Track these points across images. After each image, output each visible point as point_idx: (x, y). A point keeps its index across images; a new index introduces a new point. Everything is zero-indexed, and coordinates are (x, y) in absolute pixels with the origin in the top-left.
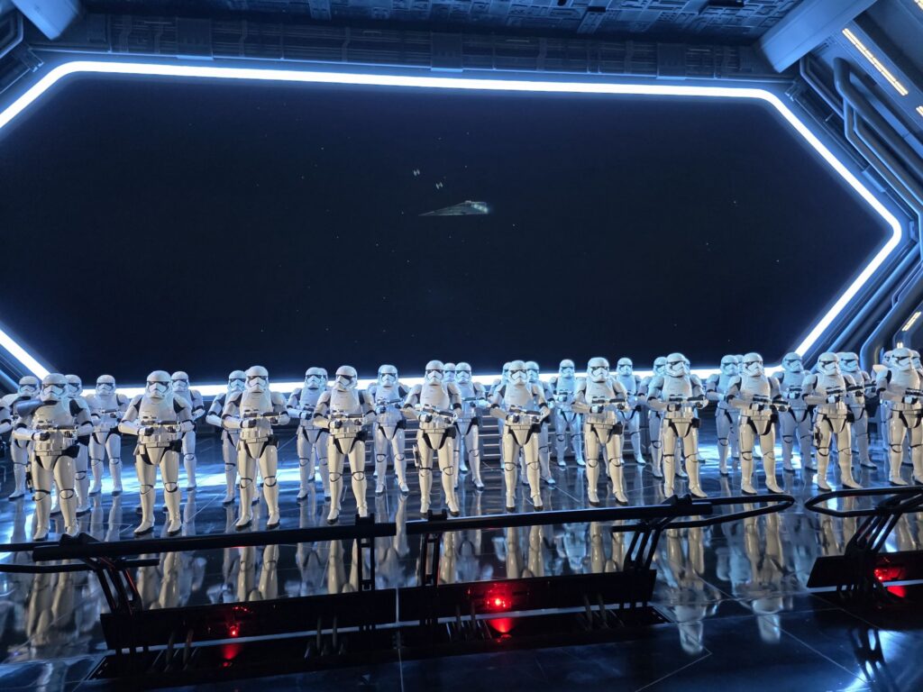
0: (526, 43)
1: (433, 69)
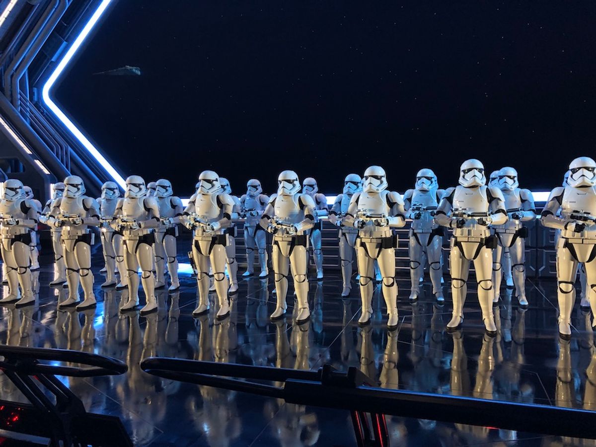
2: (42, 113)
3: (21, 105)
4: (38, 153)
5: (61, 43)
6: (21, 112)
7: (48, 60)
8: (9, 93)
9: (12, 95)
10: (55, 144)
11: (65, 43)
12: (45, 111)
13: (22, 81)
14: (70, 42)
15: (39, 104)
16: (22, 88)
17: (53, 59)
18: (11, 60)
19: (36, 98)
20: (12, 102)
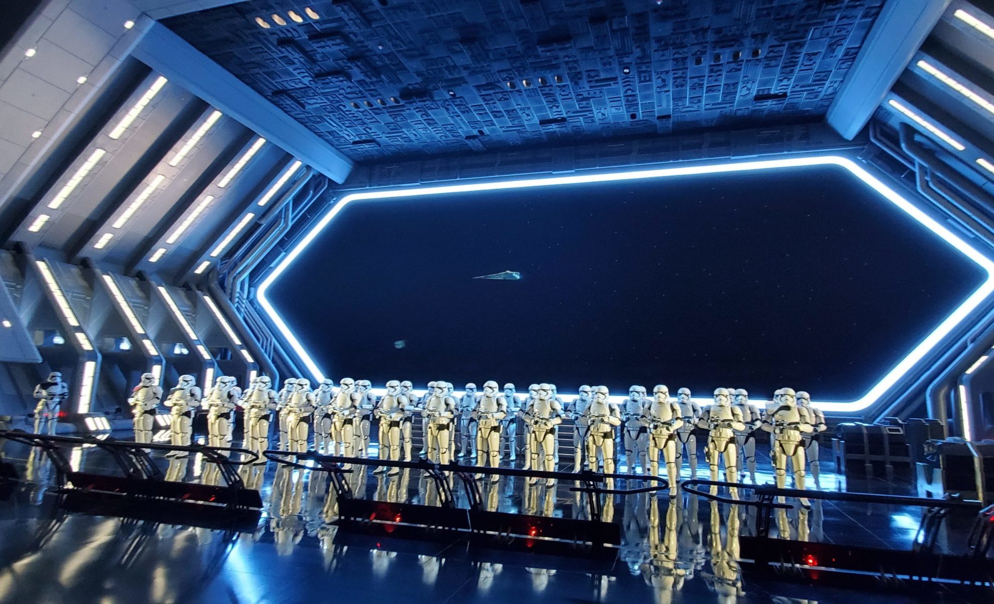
0: (622, 146)
1: (554, 173)
2: (255, 309)
3: (238, 302)
4: (246, 344)
5: (281, 252)
6: (237, 308)
7: (268, 266)
8: (229, 291)
9: (231, 294)
10: (261, 336)
11: (283, 254)
12: (258, 307)
13: (242, 284)
14: (288, 252)
15: (252, 302)
16: (242, 289)
17: (272, 265)
18: (236, 265)
19: (251, 296)
20: (231, 299)
